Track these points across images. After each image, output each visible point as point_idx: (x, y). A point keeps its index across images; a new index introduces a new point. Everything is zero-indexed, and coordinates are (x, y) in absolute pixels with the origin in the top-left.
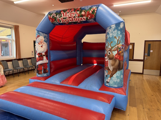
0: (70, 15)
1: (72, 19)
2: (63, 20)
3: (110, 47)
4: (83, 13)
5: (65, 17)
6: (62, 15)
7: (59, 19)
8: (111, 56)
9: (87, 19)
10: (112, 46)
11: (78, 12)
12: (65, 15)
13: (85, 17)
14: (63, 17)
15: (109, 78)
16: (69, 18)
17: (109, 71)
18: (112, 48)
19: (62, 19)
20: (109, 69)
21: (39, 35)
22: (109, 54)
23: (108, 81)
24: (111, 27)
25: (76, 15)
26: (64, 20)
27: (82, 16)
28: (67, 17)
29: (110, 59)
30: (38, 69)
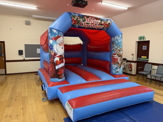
0: (93, 22)
1: (94, 25)
2: (85, 25)
3: (119, 49)
4: (103, 23)
5: (88, 22)
6: (86, 20)
7: (83, 22)
8: (120, 54)
9: (104, 28)
10: (120, 48)
11: (99, 21)
12: (88, 21)
13: (103, 26)
14: (87, 22)
15: (119, 69)
16: (92, 24)
17: (119, 64)
18: (120, 49)
19: (85, 23)
20: (119, 63)
21: (59, 35)
22: (118, 53)
23: (118, 71)
24: (119, 36)
25: (97, 23)
26: (87, 25)
27: (102, 25)
28: (90, 23)
29: (119, 56)
30: (58, 73)
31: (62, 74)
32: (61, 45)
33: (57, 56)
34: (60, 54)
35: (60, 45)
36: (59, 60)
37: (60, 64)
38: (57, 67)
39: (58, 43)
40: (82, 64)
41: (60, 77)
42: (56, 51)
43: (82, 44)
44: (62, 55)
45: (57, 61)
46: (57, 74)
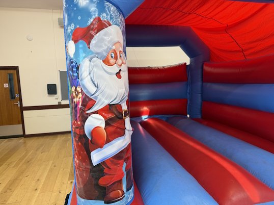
30: (102, 182)
31: (120, 181)
32: (112, 61)
33: (95, 108)
34: (107, 102)
35: (106, 62)
36: (103, 126)
37: (108, 141)
38: (97, 157)
39: (98, 55)
40: (188, 116)
41: (112, 195)
42: (92, 89)
43: (188, 63)
44: (118, 106)
45: (95, 131)
46: (97, 185)
